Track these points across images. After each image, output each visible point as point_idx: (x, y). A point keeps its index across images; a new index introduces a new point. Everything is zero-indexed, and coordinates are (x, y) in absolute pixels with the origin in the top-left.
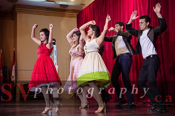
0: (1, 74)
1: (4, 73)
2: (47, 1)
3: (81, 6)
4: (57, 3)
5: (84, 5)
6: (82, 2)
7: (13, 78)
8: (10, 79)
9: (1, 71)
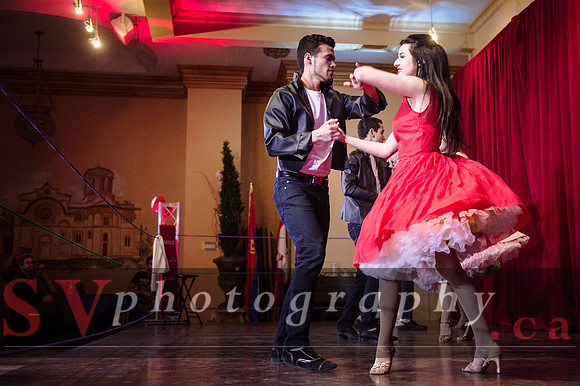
0: (252, 248)
1: (259, 245)
2: (365, 46)
3: (463, 54)
4: (394, 49)
5: (471, 50)
6: (466, 42)
7: (281, 259)
8: (275, 263)
9: (252, 241)
